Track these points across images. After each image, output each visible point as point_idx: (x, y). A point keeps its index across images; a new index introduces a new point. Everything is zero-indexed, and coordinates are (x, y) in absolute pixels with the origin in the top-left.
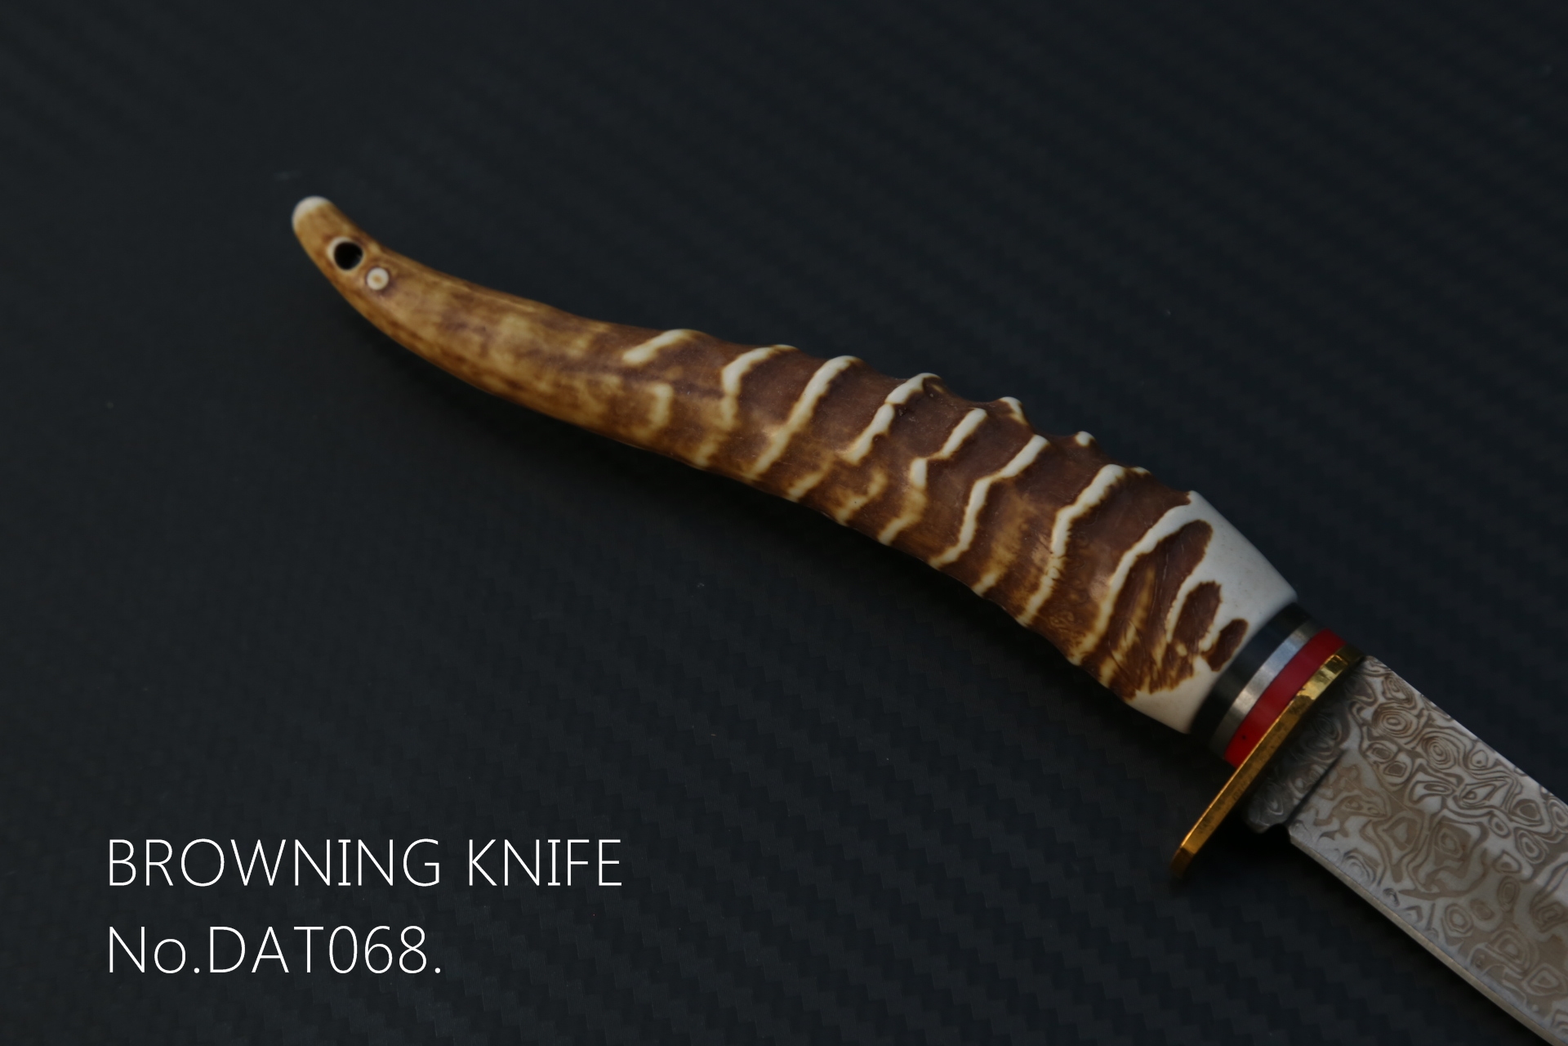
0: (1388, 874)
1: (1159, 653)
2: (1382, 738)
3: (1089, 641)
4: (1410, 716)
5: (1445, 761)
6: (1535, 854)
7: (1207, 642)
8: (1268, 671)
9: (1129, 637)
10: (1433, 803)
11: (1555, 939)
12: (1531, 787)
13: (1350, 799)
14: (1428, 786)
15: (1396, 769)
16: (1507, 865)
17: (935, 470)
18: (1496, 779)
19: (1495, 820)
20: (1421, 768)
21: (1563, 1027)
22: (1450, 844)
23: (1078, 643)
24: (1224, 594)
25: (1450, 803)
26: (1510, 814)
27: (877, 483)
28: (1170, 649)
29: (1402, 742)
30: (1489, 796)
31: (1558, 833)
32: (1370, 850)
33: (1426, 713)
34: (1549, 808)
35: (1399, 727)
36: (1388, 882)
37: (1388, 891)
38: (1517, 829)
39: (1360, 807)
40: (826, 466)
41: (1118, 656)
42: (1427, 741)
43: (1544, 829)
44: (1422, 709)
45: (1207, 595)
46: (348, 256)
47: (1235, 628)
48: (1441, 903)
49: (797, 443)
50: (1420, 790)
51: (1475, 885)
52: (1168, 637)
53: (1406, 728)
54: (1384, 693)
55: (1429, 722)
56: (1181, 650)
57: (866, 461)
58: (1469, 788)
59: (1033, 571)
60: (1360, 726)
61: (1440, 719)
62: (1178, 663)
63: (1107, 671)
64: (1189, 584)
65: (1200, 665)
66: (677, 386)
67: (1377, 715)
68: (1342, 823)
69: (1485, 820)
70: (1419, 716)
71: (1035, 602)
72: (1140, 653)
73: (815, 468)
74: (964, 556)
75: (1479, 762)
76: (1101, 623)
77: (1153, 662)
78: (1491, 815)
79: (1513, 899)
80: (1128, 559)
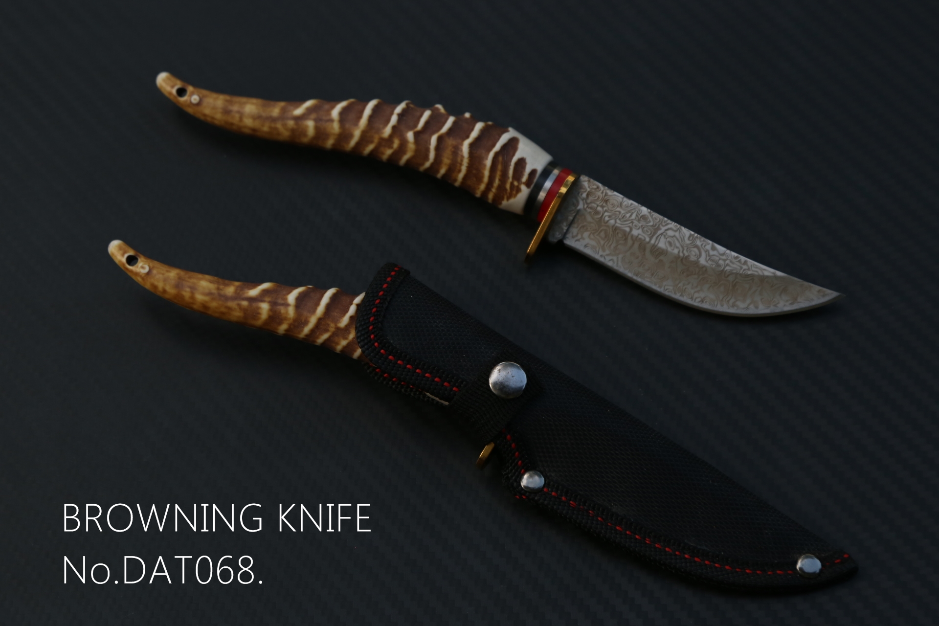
0: (601, 250)
1: (508, 186)
2: (591, 203)
3: (482, 187)
4: (599, 193)
5: (614, 207)
6: (649, 233)
7: (524, 179)
8: (548, 184)
9: (497, 183)
10: (612, 222)
11: (661, 261)
12: (644, 210)
13: (583, 227)
14: (609, 217)
15: (597, 213)
16: (640, 239)
17: (417, 135)
18: (632, 210)
19: (634, 224)
20: (606, 211)
21: (667, 290)
22: (620, 235)
23: (479, 188)
24: (528, 161)
25: (618, 221)
26: (639, 221)
27: (396, 143)
28: (512, 184)
29: (598, 203)
30: (631, 216)
31: (656, 225)
32: (593, 243)
33: (604, 191)
34: (652, 216)
35: (596, 198)
36: (601, 253)
37: (601, 256)
38: (642, 226)
39: (587, 229)
40: (376, 140)
41: (494, 190)
42: (606, 201)
43: (651, 224)
44: (603, 191)
45: (521, 162)
46: (181, 92)
47: (533, 172)
48: (620, 256)
49: (364, 134)
50: (607, 219)
51: (631, 247)
52: (510, 180)
53: (599, 198)
54: (589, 187)
55: (606, 194)
56: (516, 183)
57: (391, 136)
58: (623, 215)
59: (458, 165)
60: (583, 200)
61: (610, 192)
62: (515, 189)
63: (491, 196)
64: (515, 159)
65: (523, 188)
66: (316, 120)
67: (588, 195)
68: (582, 235)
69: (631, 225)
70: (602, 193)
71: (461, 176)
72: (502, 187)
73: (372, 142)
74: (432, 165)
75: (625, 205)
76: (486, 179)
77: (506, 190)
78: (632, 222)
79: (644, 250)
80: (491, 155)
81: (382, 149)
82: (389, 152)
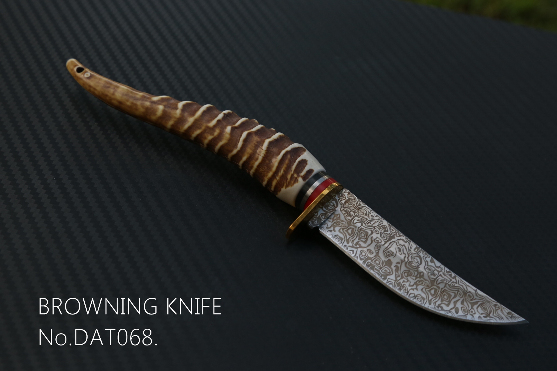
0: (346, 242)
1: (289, 177)
2: (347, 208)
3: (270, 174)
5: (363, 214)
6: (386, 238)
7: (303, 174)
9: (282, 172)
10: (359, 225)
11: (389, 260)
12: (385, 223)
13: (337, 222)
14: (358, 220)
15: (350, 215)
16: (378, 241)
17: (233, 129)
18: (376, 220)
19: (375, 230)
20: (356, 216)
21: (390, 283)
22: (363, 235)
24: (308, 162)
25: (364, 224)
26: (380, 228)
27: (217, 132)
28: (293, 175)
29: (352, 209)
30: (374, 223)
31: (392, 234)
32: (341, 236)
34: (390, 228)
35: (351, 205)
36: (345, 243)
37: (345, 246)
38: (381, 232)
39: (339, 224)
40: (203, 128)
42: (358, 209)
43: (388, 232)
44: (358, 202)
45: (304, 162)
47: (310, 171)
48: (359, 250)
49: (197, 121)
50: (356, 221)
51: (369, 245)
52: (292, 172)
53: (353, 206)
54: (348, 197)
55: (359, 205)
56: (296, 175)
57: (214, 127)
58: (369, 221)
59: (257, 155)
60: (341, 205)
61: (362, 204)
62: (294, 179)
63: (274, 183)
64: (299, 159)
65: (301, 179)
66: (165, 106)
67: (345, 202)
69: (373, 229)
71: (257, 164)
72: (284, 177)
73: (200, 128)
74: (238, 152)
75: (372, 215)
76: (274, 169)
77: (287, 179)
78: (374, 228)
79: (379, 250)
80: (283, 152)
81: (206, 135)
82: (210, 137)
